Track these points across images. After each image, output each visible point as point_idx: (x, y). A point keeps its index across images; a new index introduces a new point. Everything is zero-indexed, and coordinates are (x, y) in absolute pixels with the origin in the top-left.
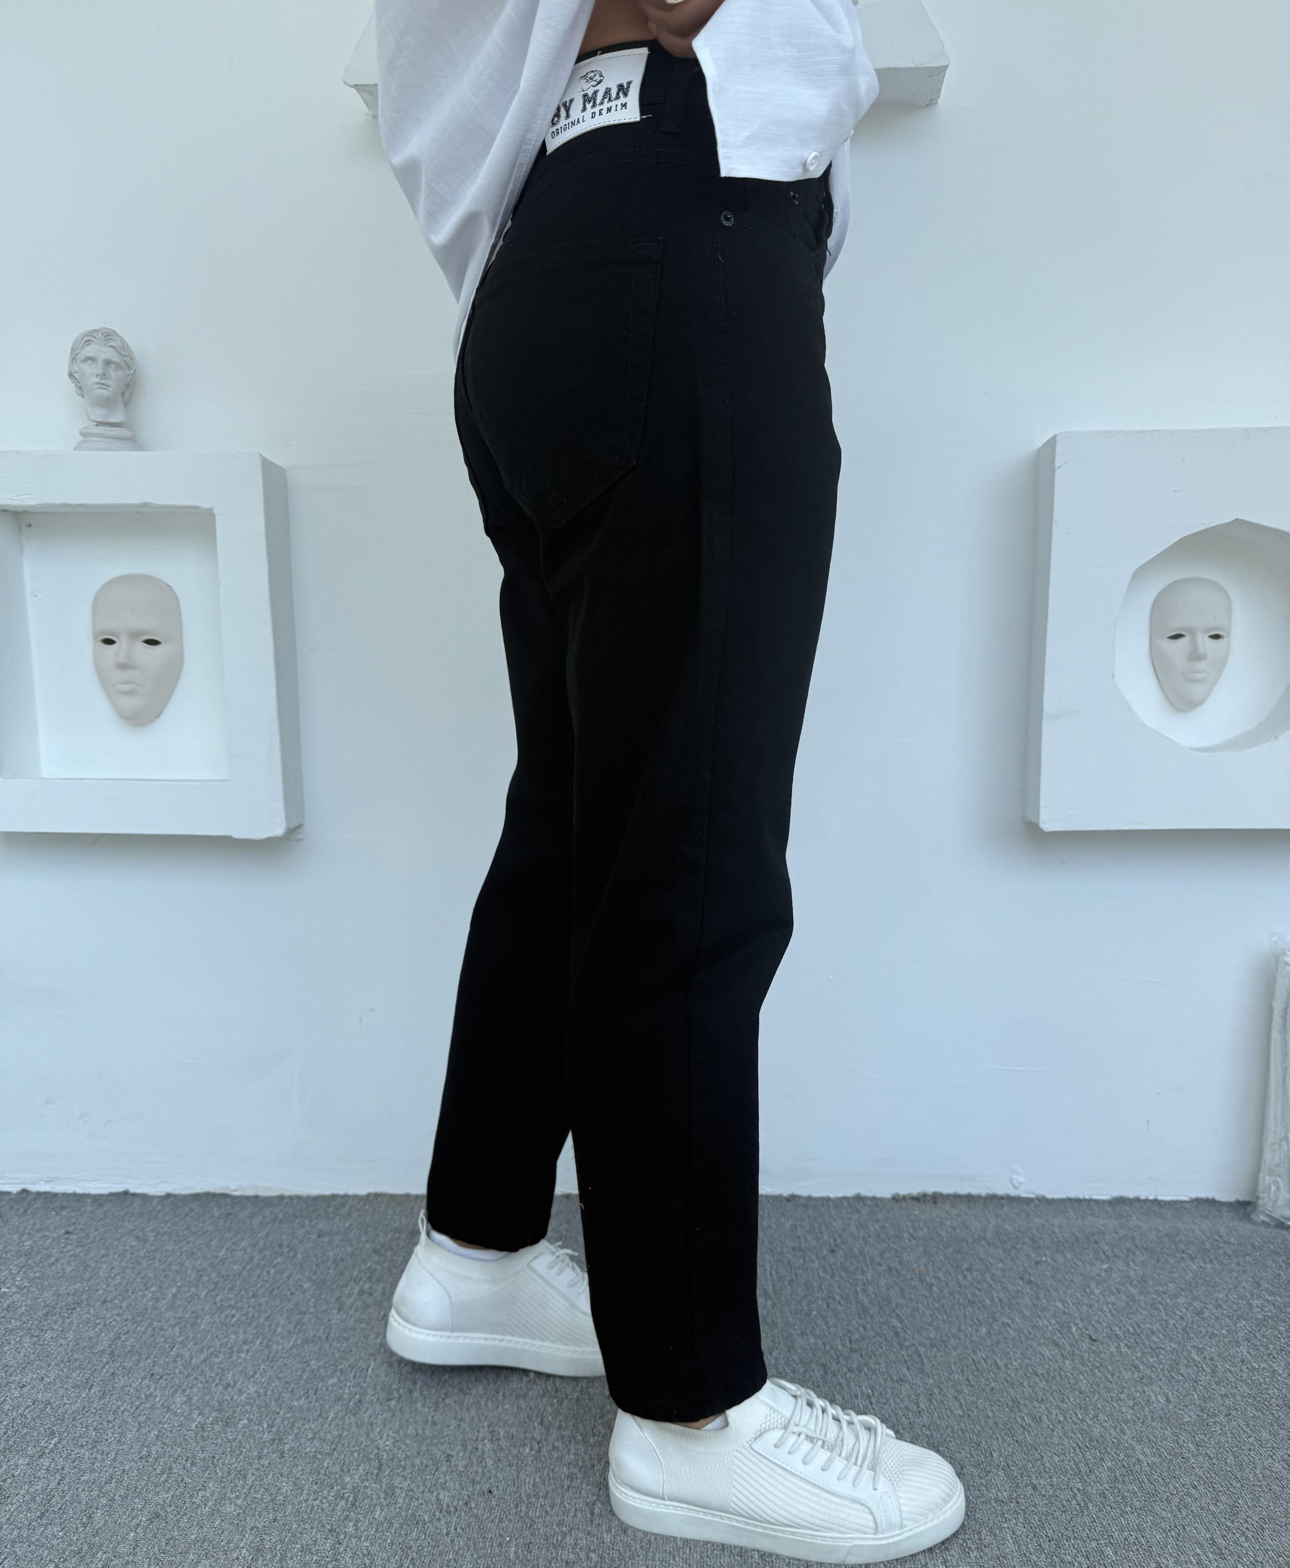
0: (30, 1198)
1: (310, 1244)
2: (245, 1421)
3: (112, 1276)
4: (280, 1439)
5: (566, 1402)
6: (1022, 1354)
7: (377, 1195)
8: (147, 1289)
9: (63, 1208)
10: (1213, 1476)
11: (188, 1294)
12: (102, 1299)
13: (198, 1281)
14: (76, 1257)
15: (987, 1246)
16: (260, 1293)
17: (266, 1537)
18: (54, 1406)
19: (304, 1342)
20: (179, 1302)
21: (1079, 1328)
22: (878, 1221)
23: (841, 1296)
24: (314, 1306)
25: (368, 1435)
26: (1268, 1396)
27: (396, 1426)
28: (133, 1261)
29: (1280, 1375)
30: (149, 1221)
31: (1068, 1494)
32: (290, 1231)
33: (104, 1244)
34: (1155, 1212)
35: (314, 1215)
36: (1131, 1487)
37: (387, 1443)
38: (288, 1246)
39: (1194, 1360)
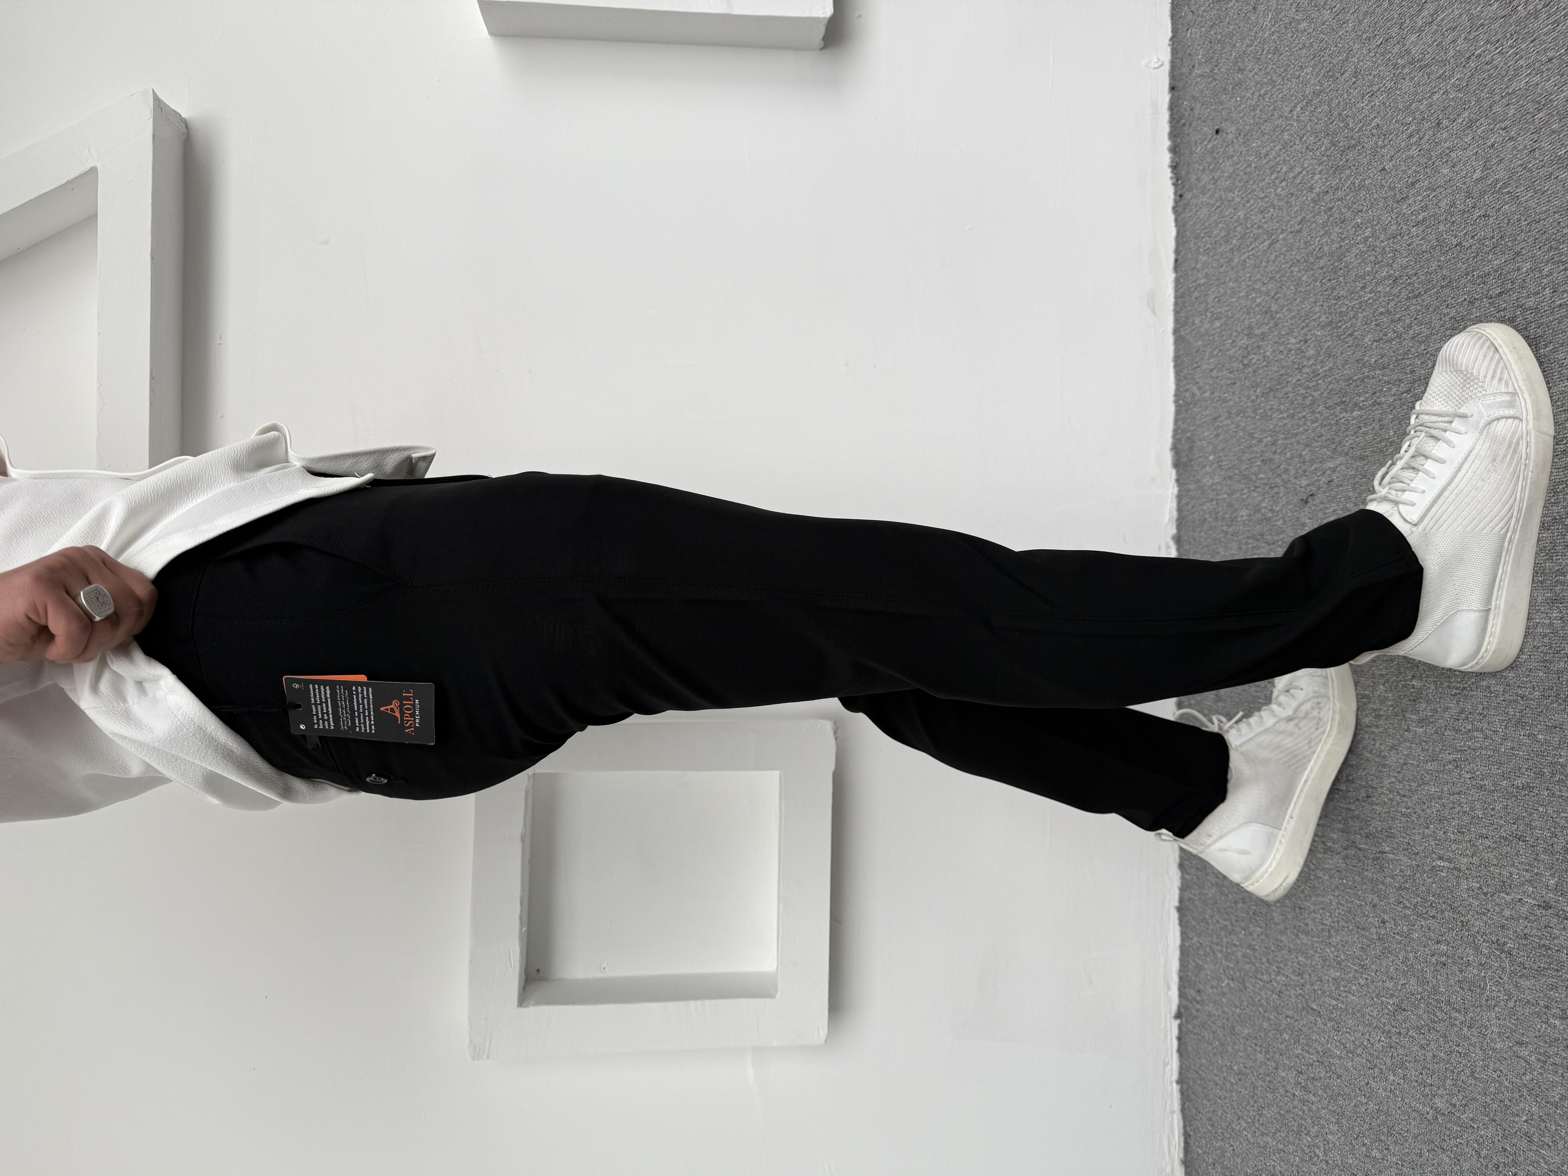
0: (1184, 1002)
2: (1414, 681)
9: (1195, 965)
18: (1403, 880)
22: (1198, 179)
23: (1272, 174)
30: (1207, 874)
33: (1231, 907)
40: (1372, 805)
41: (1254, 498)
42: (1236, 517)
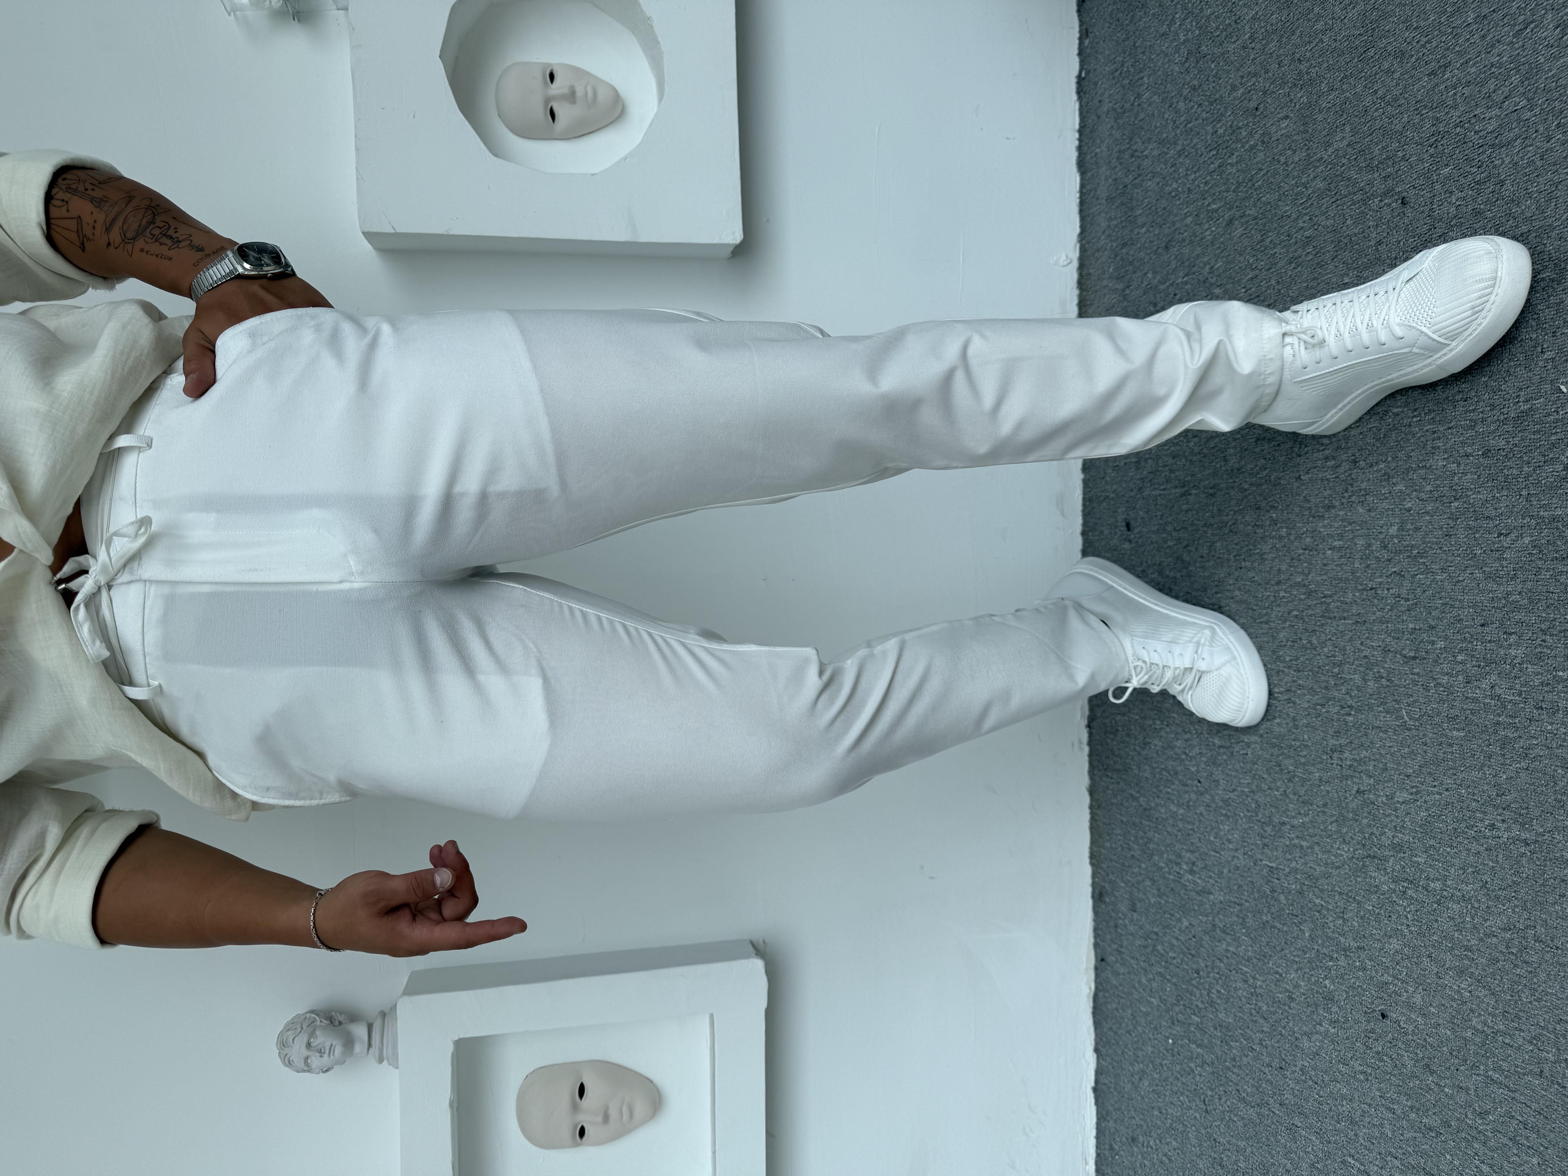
1: (1144, 919)
2: (1327, 982)
3: (1180, 1103)
4: (1345, 950)
5: (1300, 682)
6: (1241, 255)
7: (1092, 856)
8: (1193, 1071)
9: (1111, 1148)
10: (1363, 74)
11: (1198, 1034)
12: (1204, 1114)
13: (1184, 1023)
14: (1162, 1138)
15: (1132, 288)
16: (1195, 966)
17: (1447, 966)
19: (1243, 925)
20: (1206, 1041)
21: (1214, 202)
24: (1206, 916)
25: (1338, 868)
26: (1279, 24)
27: (1328, 840)
28: (1164, 1083)
29: (1257, 13)
30: (1123, 1069)
31: (1386, 211)
32: (1130, 937)
33: (1148, 1111)
34: (1091, 132)
35: (1114, 915)
36: (1377, 152)
37: (1346, 849)
38: (1146, 940)
39: (1243, 94)
40: (1285, 1078)
41: (1167, 733)
42: (1150, 743)
